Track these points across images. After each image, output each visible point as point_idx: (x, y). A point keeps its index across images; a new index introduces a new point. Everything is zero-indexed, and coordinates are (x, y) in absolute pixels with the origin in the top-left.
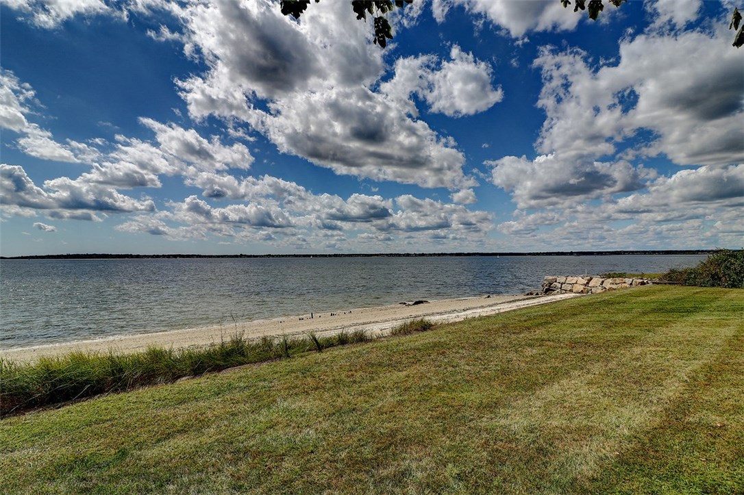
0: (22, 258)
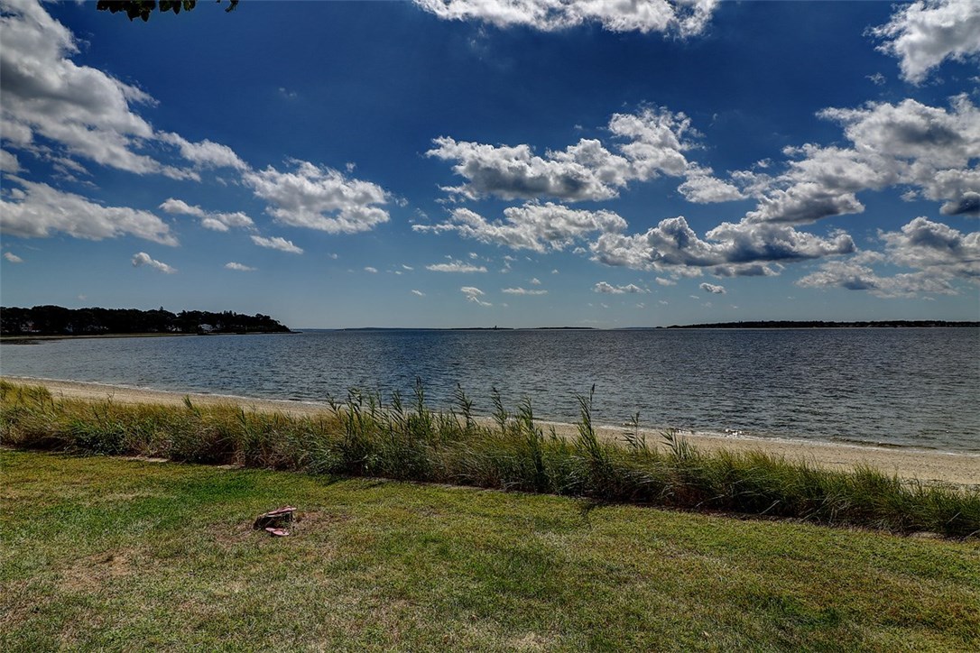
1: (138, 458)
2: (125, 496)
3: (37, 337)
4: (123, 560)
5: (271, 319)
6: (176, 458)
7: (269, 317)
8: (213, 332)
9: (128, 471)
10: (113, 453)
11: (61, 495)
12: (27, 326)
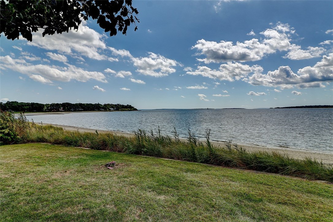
0: (286, 108)
1: (82, 148)
2: (75, 157)
3: (63, 112)
4: (69, 172)
5: (132, 106)
6: (92, 148)
7: (131, 106)
8: (114, 110)
9: (78, 151)
10: (76, 146)
11: (59, 156)
12: (61, 109)
